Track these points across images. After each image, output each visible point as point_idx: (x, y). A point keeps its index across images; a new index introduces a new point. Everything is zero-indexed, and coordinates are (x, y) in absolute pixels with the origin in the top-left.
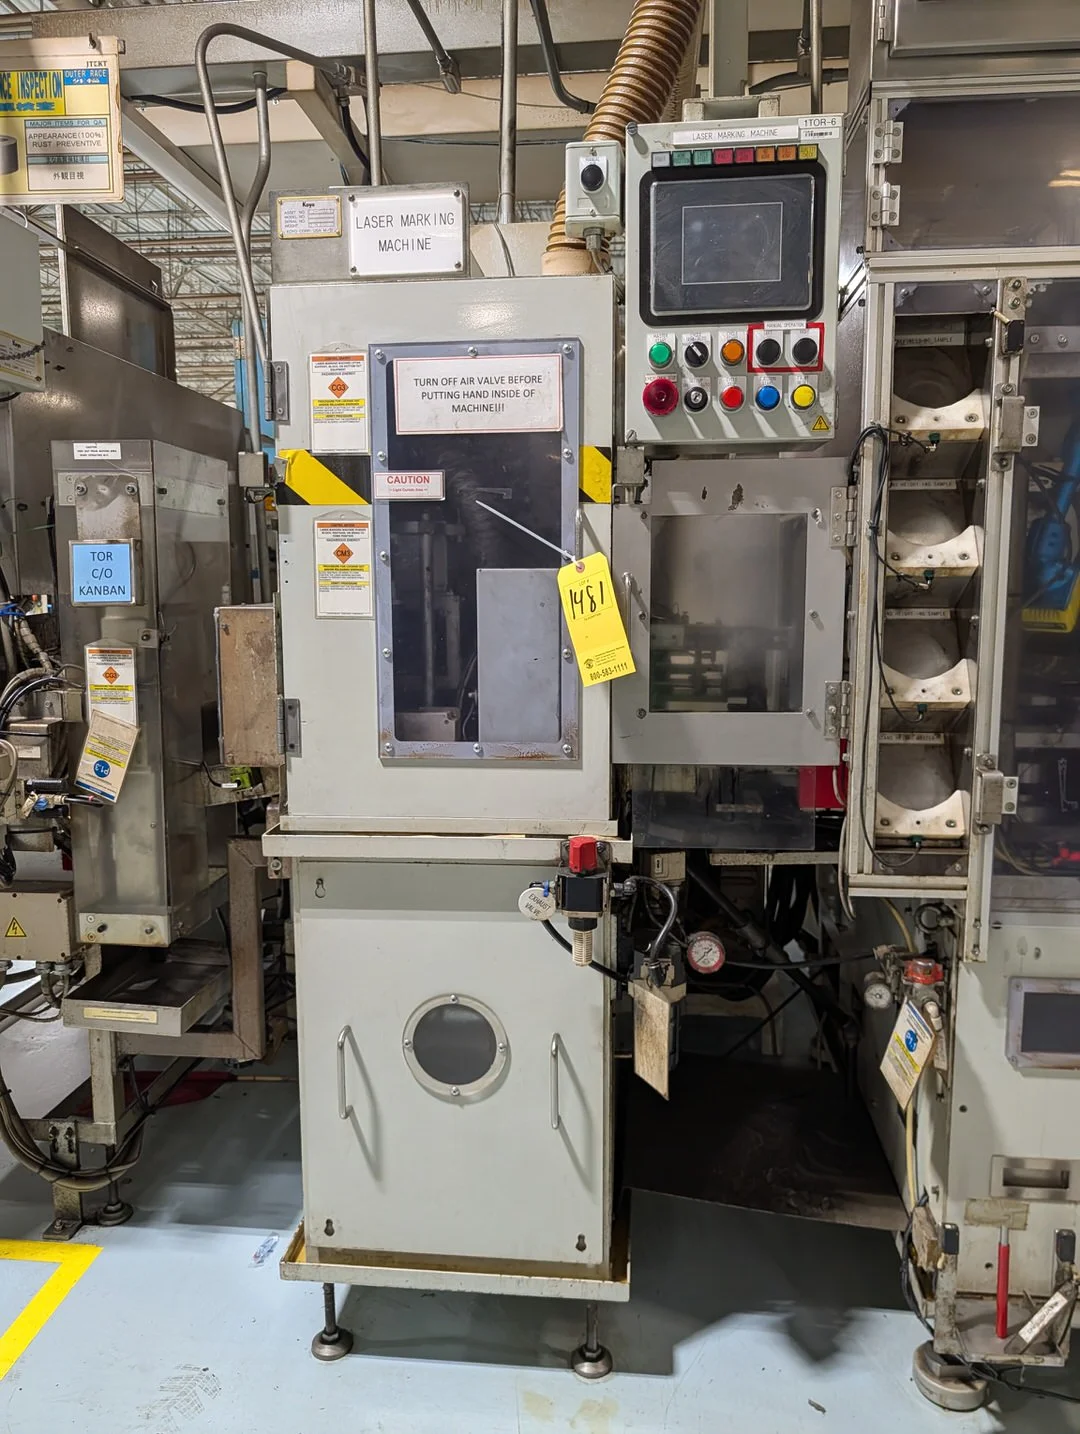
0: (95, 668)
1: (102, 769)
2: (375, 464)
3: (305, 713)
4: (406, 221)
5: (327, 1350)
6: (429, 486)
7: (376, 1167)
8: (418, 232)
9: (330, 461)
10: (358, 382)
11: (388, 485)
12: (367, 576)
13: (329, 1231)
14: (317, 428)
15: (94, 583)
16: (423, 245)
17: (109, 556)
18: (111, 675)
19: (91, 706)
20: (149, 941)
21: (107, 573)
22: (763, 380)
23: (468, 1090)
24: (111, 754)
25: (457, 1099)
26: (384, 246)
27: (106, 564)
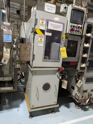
0: (5, 49)
1: (5, 61)
2: (45, 31)
3: (35, 56)
4: (51, 7)
5: (31, 118)
6: (50, 34)
7: (38, 99)
8: (51, 8)
9: (41, 30)
10: (45, 23)
11: (46, 34)
12: (43, 42)
13: (33, 106)
14: (40, 26)
15: (6, 39)
16: (52, 10)
17: (9, 36)
18: (7, 50)
19: (4, 54)
20: (9, 80)
21: (8, 38)
22: (78, 29)
23: (47, 91)
24: (6, 59)
25: (46, 92)
26: (48, 9)
27: (8, 37)
